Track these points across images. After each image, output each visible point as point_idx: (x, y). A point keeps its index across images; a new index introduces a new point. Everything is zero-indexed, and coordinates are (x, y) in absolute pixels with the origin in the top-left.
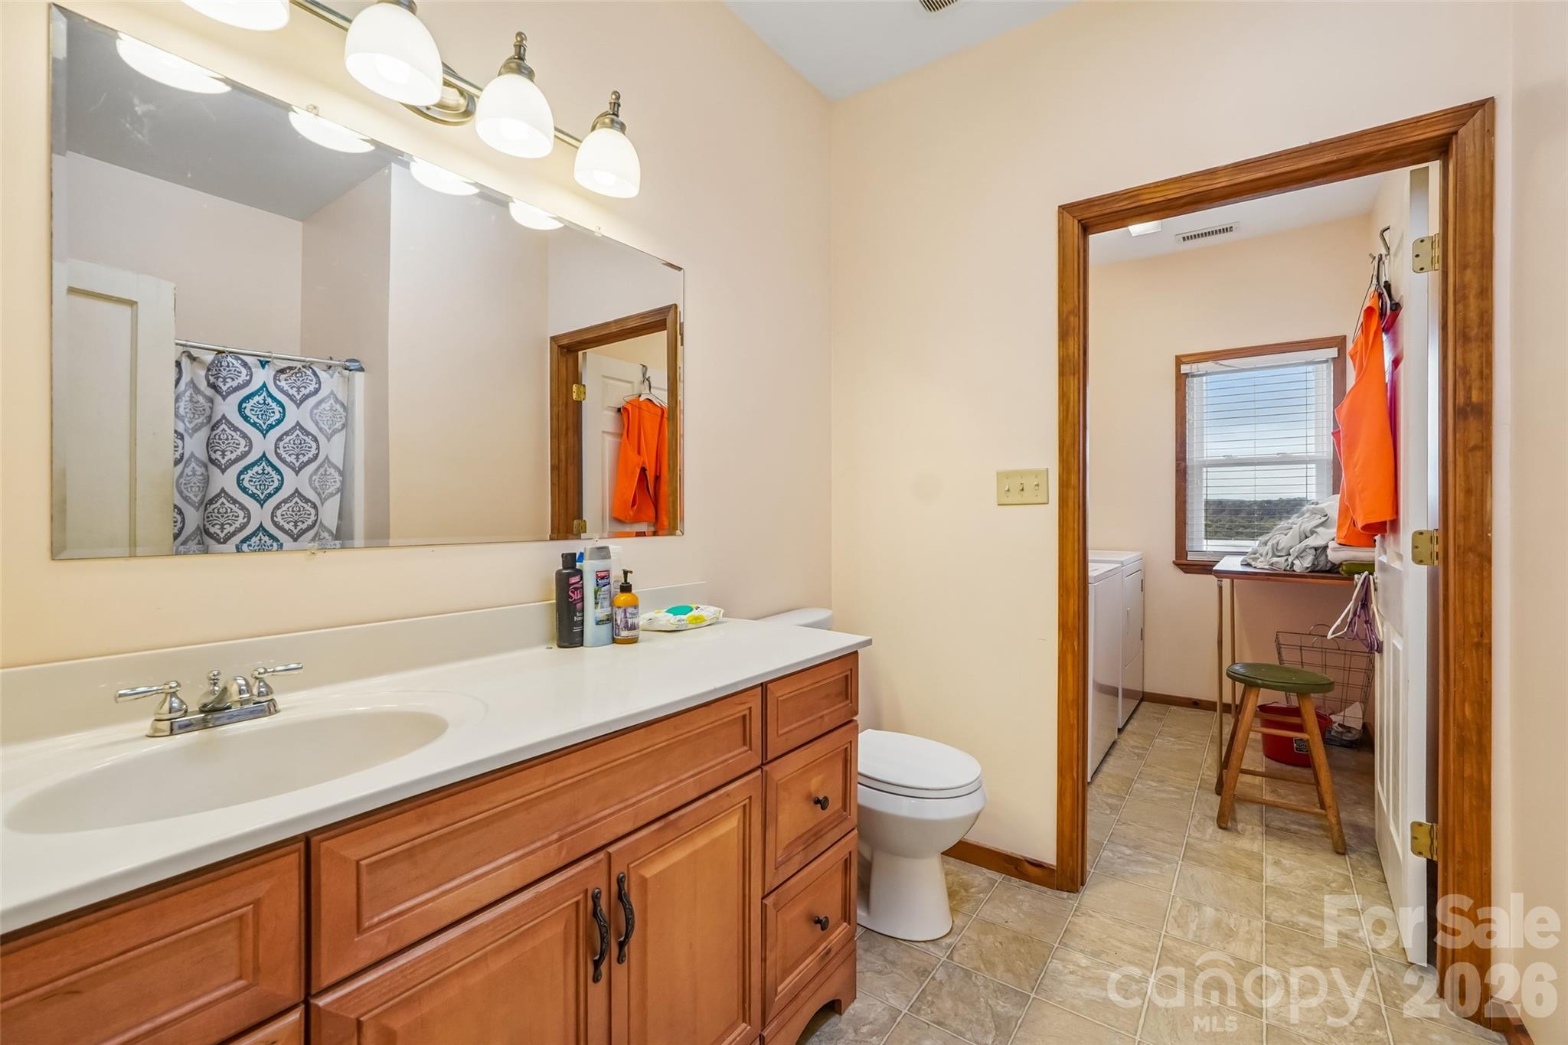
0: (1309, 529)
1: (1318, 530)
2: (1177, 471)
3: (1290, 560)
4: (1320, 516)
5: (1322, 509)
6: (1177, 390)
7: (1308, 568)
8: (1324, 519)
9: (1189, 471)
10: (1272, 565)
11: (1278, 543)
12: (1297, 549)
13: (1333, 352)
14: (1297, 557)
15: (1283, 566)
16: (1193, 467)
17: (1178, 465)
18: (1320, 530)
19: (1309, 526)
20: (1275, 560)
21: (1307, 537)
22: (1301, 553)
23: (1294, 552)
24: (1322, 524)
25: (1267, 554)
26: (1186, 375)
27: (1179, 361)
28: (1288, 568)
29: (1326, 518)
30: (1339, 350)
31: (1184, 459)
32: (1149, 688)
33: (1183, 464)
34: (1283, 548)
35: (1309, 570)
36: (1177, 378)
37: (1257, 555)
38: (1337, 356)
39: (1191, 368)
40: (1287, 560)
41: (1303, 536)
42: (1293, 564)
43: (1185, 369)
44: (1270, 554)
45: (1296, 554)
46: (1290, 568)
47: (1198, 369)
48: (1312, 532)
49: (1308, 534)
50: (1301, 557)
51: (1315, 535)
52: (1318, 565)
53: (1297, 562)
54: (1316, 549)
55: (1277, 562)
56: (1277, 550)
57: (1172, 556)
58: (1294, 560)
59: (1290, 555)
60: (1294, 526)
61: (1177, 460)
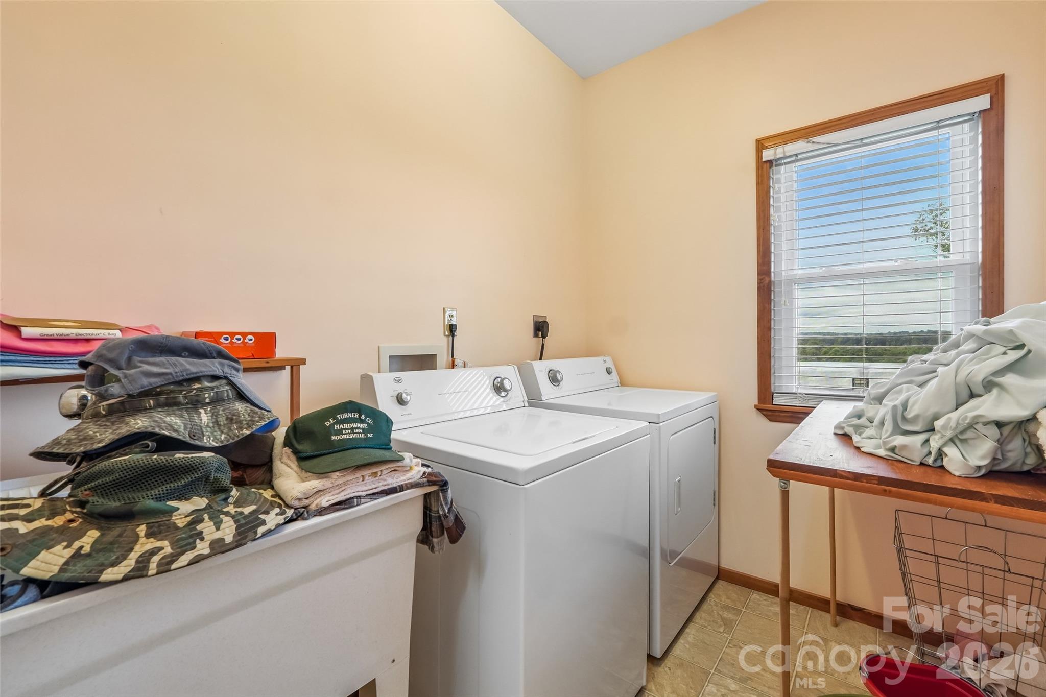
0: (980, 378)
1: (1003, 380)
2: (759, 288)
3: (935, 443)
4: (1004, 349)
5: (1011, 332)
6: (758, 184)
7: (979, 468)
8: (1014, 355)
9: (775, 289)
10: (893, 450)
11: (905, 406)
12: (953, 424)
13: (983, 102)
14: (952, 440)
15: (917, 458)
16: (780, 282)
17: (760, 281)
18: (1009, 379)
19: (981, 369)
20: (899, 440)
21: (972, 396)
22: (962, 432)
23: (944, 427)
24: (1011, 368)
25: (882, 423)
26: (770, 162)
27: (761, 145)
28: (930, 460)
29: (1019, 354)
30: (991, 98)
31: (768, 273)
32: (726, 564)
33: (767, 279)
34: (917, 417)
35: (983, 472)
36: (758, 168)
37: (863, 421)
38: (988, 106)
39: (775, 153)
40: (927, 441)
41: (965, 393)
42: (940, 454)
43: (767, 155)
44: (889, 426)
45: (949, 434)
46: (935, 460)
47: (784, 152)
48: (989, 385)
49: (978, 389)
50: (962, 441)
51: (995, 391)
52: (1004, 459)
53: (952, 452)
54: (999, 425)
55: (904, 447)
56: (904, 418)
57: (752, 396)
58: (945, 444)
59: (933, 430)
60: (940, 369)
61: (759, 274)
